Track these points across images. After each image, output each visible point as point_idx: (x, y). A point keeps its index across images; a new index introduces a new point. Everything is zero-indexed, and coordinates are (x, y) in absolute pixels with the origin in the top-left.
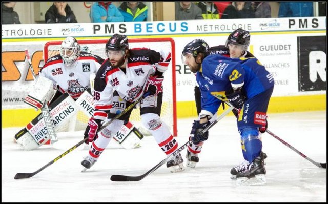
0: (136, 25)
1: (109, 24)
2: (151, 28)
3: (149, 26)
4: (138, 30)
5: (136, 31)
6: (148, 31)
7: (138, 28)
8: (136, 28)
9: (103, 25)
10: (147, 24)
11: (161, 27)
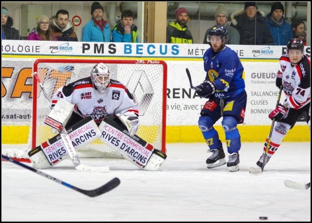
0: (126, 46)
1: (99, 44)
2: (142, 49)
3: (140, 48)
4: (128, 51)
5: (125, 52)
6: (137, 53)
7: (128, 49)
8: (125, 49)
9: (92, 44)
10: (138, 46)
11: (151, 50)
